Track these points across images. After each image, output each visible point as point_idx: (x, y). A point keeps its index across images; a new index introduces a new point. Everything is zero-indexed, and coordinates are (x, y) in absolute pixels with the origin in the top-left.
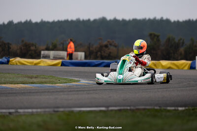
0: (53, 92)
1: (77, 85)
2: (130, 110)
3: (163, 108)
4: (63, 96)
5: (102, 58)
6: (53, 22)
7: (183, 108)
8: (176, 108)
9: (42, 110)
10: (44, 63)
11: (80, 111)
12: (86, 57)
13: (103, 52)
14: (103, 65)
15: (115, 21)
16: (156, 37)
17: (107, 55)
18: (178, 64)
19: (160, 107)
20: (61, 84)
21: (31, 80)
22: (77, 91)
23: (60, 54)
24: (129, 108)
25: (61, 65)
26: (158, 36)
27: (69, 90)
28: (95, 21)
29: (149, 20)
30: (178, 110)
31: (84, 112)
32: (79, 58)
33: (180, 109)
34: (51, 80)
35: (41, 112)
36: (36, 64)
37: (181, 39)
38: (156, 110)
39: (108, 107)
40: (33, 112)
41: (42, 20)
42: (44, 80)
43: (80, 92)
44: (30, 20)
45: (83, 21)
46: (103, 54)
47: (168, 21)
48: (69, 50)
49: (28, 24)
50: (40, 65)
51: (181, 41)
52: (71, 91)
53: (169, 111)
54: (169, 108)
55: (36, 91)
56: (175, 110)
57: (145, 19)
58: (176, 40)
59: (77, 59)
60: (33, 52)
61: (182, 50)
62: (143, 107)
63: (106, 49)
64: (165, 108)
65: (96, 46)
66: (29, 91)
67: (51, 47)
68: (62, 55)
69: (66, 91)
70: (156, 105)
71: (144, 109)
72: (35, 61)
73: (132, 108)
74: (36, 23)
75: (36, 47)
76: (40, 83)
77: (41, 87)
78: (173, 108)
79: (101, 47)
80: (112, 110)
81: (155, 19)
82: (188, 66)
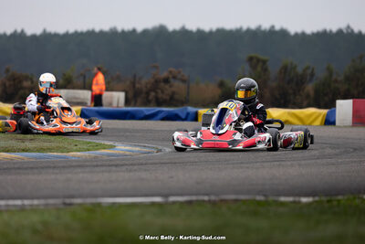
0: (64, 167)
1: (109, 155)
2: (209, 201)
3: (271, 198)
4: (81, 175)
5: (159, 103)
6: (66, 35)
7: (310, 199)
8: (297, 199)
9: (42, 202)
11: (114, 203)
12: (127, 102)
13: (159, 91)
14: (160, 116)
15: (184, 33)
16: (260, 64)
17: (168, 98)
18: (302, 116)
19: (265, 196)
20: (79, 153)
21: (22, 145)
22: (110, 166)
23: (77, 96)
24: (206, 198)
25: (81, 116)
26: (264, 62)
27: (95, 163)
28: (145, 32)
29: (249, 31)
30: (299, 202)
32: (115, 104)
33: (304, 200)
34: (61, 145)
35: (38, 205)
37: (308, 68)
38: (259, 203)
40: (23, 205)
41: (44, 31)
42: (46, 145)
43: (114, 168)
44: (22, 31)
45: (123, 32)
46: (160, 95)
47: (284, 33)
48: (94, 88)
49: (18, 38)
51: (309, 71)
52: (97, 166)
53: (283, 204)
54: (283, 199)
55: (31, 166)
56: (294, 202)
57: (241, 28)
58: (300, 70)
59: (110, 104)
60: (27, 91)
61: (310, 88)
63: (167, 87)
64: (276, 198)
65: (145, 81)
66: (17, 166)
67: (61, 81)
68: (82, 97)
69: (87, 166)
70: (259, 193)
71: (236, 201)
73: (213, 198)
74: (34, 37)
75: (32, 82)
76: (38, 151)
77: (40, 158)
78: (291, 199)
79: (157, 82)
80: (174, 203)
81: (259, 29)
82: (320, 119)
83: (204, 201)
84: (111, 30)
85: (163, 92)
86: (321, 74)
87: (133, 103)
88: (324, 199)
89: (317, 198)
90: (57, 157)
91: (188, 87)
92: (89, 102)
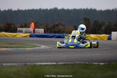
0: (24, 53)
1: (39, 49)
2: (71, 64)
3: (91, 63)
4: (30, 55)
5: (55, 33)
6: (25, 11)
7: (103, 64)
8: (99, 63)
9: (17, 64)
10: (19, 35)
11: (41, 65)
12: (45, 32)
13: (55, 29)
14: (55, 36)
15: (63, 10)
16: (87, 20)
17: (58, 31)
18: (101, 37)
19: (89, 62)
20: (29, 48)
21: (11, 46)
23: (29, 30)
24: (70, 63)
25: (30, 37)
26: (89, 20)
27: (34, 52)
28: (51, 10)
29: (84, 9)
30: (100, 64)
31: (42, 65)
32: (41, 33)
33: (101, 64)
34: (23, 46)
35: (16, 65)
36: (14, 36)
37: (103, 21)
38: (87, 64)
39: (57, 62)
40: (11, 65)
41: (18, 9)
42: (19, 46)
43: (40, 53)
44: (11, 9)
45: (43, 10)
46: (55, 30)
47: (95, 10)
49: (10, 11)
50: (17, 36)
51: (103, 23)
52: (35, 53)
53: (94, 65)
54: (94, 63)
55: (14, 52)
56: (98, 64)
57: (81, 9)
58: (100, 22)
59: (39, 33)
60: (13, 29)
61: (103, 28)
62: (79, 63)
63: (57, 27)
64: (92, 63)
65: (51, 25)
66: (9, 52)
67: (23, 25)
69: (32, 53)
70: (87, 61)
71: (80, 64)
72: (14, 34)
73: (72, 63)
74: (15, 11)
75: (14, 26)
76: (16, 48)
77: (17, 50)
78: (97, 63)
79: (54, 26)
80: (59, 64)
81: (87, 9)
82: (107, 38)
83: (69, 64)
84: (40, 9)
85: (56, 29)
86: (107, 24)
87: (47, 32)
88: (107, 63)
89: (105, 63)
90: (22, 50)
91: (64, 27)
92: (32, 32)
